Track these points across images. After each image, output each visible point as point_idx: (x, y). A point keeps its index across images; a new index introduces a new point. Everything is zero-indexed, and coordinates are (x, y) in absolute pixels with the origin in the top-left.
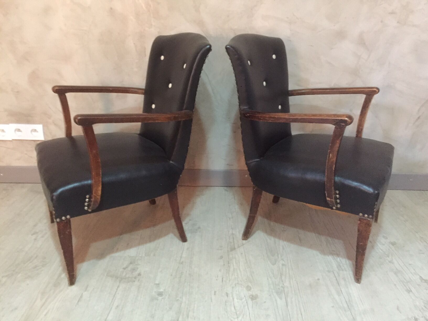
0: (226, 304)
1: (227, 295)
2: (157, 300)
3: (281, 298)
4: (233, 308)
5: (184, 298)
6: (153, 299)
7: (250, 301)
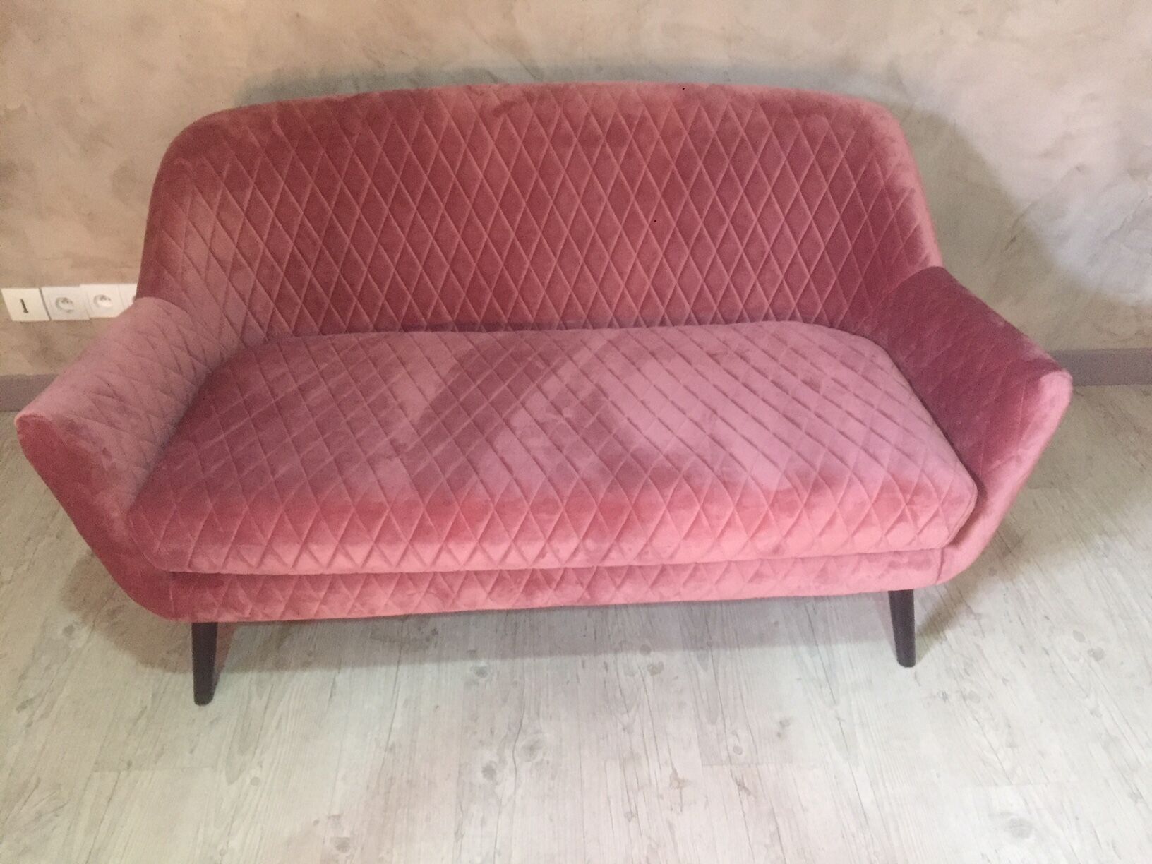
0: (605, 686)
1: (606, 668)
2: (478, 684)
3: (705, 669)
4: (618, 694)
5: (527, 679)
6: (469, 684)
7: (649, 678)
